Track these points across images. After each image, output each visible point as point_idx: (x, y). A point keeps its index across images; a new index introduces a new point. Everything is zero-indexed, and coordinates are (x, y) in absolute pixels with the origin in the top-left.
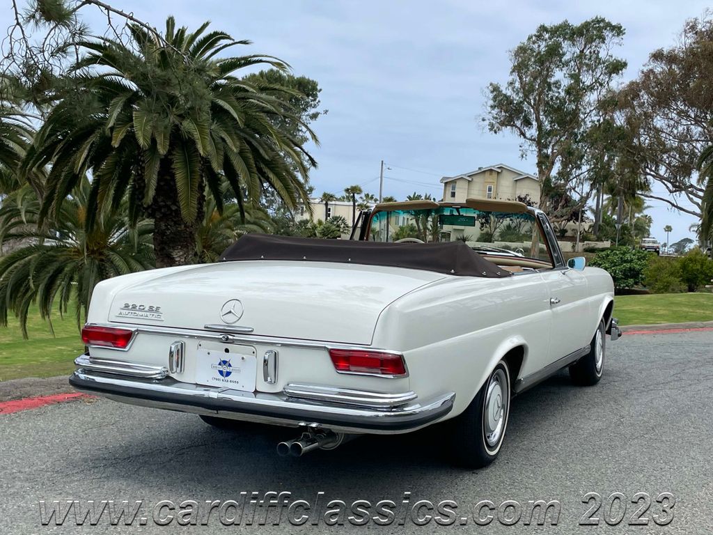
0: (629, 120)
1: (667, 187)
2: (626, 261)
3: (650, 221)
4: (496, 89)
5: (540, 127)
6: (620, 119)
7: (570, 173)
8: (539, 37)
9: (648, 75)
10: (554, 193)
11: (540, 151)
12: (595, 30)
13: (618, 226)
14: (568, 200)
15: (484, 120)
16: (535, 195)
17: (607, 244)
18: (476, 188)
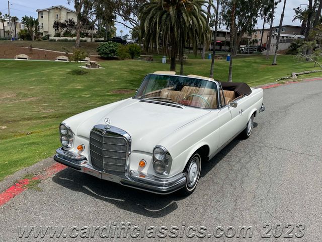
1: (123, 19)
2: (111, 47)
3: (116, 29)
7: (88, 12)
10: (82, 18)
13: (106, 32)
14: (88, 22)
16: (75, 20)
17: (103, 39)
18: (51, 14)
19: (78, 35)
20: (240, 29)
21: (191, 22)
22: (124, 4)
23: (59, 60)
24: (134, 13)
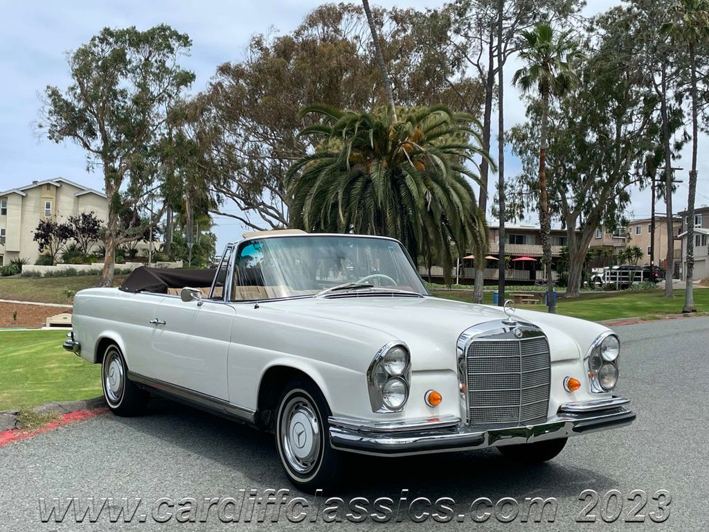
0: (199, 136)
1: (239, 205)
3: (214, 239)
4: (55, 94)
5: (105, 138)
6: (189, 132)
7: (140, 189)
8: (102, 40)
9: (217, 87)
10: (119, 208)
11: (106, 164)
12: (161, 38)
13: (191, 245)
14: (138, 221)
15: (41, 126)
16: (102, 215)
17: (179, 264)
18: (31, 204)
19: (108, 254)
20: (581, 219)
21: (429, 197)
22: (244, 165)
23: (52, 325)
24: (271, 188)
